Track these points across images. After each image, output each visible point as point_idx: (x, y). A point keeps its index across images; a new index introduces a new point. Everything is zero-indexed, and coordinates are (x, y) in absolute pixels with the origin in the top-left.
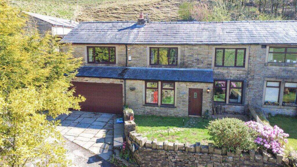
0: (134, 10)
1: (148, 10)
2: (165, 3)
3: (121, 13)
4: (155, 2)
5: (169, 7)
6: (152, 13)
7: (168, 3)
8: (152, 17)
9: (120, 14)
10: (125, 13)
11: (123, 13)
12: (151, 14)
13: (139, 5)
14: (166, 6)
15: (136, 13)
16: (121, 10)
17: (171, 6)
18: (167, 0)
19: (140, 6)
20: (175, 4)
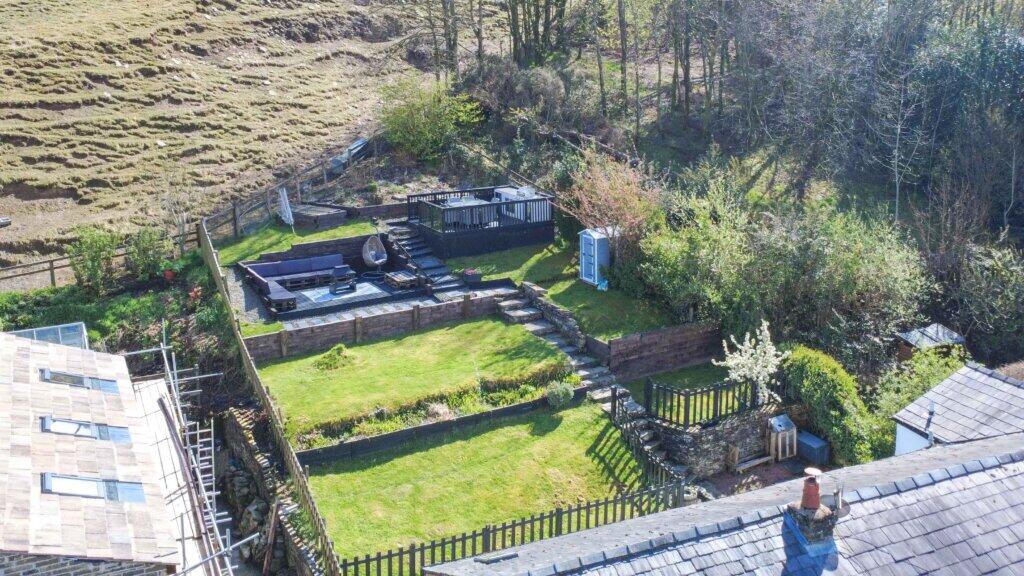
0: (88, 75)
1: (162, 71)
2: (219, 21)
3: (20, 106)
4: (174, 18)
5: (250, 41)
6: (193, 93)
7: (232, 17)
8: (202, 114)
9: (23, 112)
10: (43, 105)
11: (31, 106)
12: (188, 96)
13: (102, 44)
14: (233, 40)
15: (107, 95)
16: (10, 79)
17: (249, 33)
18: (221, 3)
19: (110, 51)
20: (266, 20)
